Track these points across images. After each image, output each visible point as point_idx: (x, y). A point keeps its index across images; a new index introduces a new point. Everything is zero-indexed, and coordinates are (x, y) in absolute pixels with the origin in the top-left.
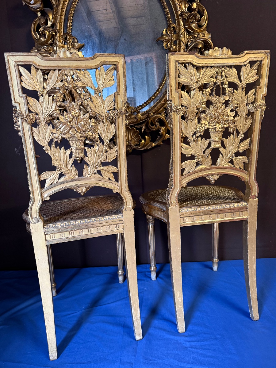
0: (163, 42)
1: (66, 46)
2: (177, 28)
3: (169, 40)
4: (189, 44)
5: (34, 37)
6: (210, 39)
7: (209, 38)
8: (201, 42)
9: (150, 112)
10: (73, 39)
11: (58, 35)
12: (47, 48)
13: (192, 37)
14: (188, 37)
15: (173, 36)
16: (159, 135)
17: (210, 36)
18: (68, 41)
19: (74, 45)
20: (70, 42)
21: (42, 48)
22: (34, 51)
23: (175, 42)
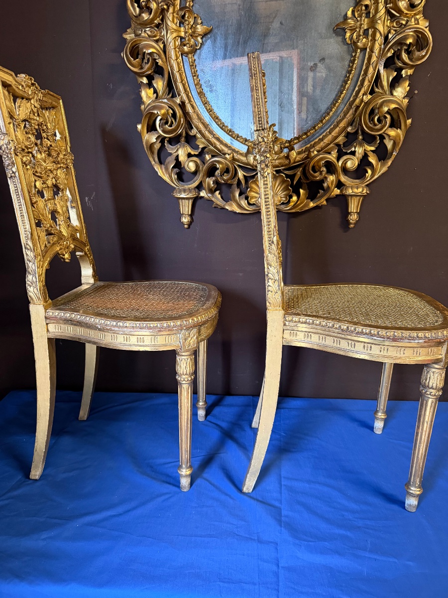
0: (346, 30)
1: (182, 29)
2: (373, 7)
3: (356, 28)
4: (390, 36)
5: (130, 12)
6: (428, 28)
7: (426, 27)
8: (411, 33)
9: (312, 150)
10: (195, 18)
11: (171, 10)
12: (151, 32)
13: (397, 25)
14: (389, 25)
15: (364, 20)
16: (323, 188)
17: (427, 24)
18: (186, 20)
19: (195, 28)
20: (189, 23)
21: (143, 30)
22: (129, 36)
23: (366, 31)
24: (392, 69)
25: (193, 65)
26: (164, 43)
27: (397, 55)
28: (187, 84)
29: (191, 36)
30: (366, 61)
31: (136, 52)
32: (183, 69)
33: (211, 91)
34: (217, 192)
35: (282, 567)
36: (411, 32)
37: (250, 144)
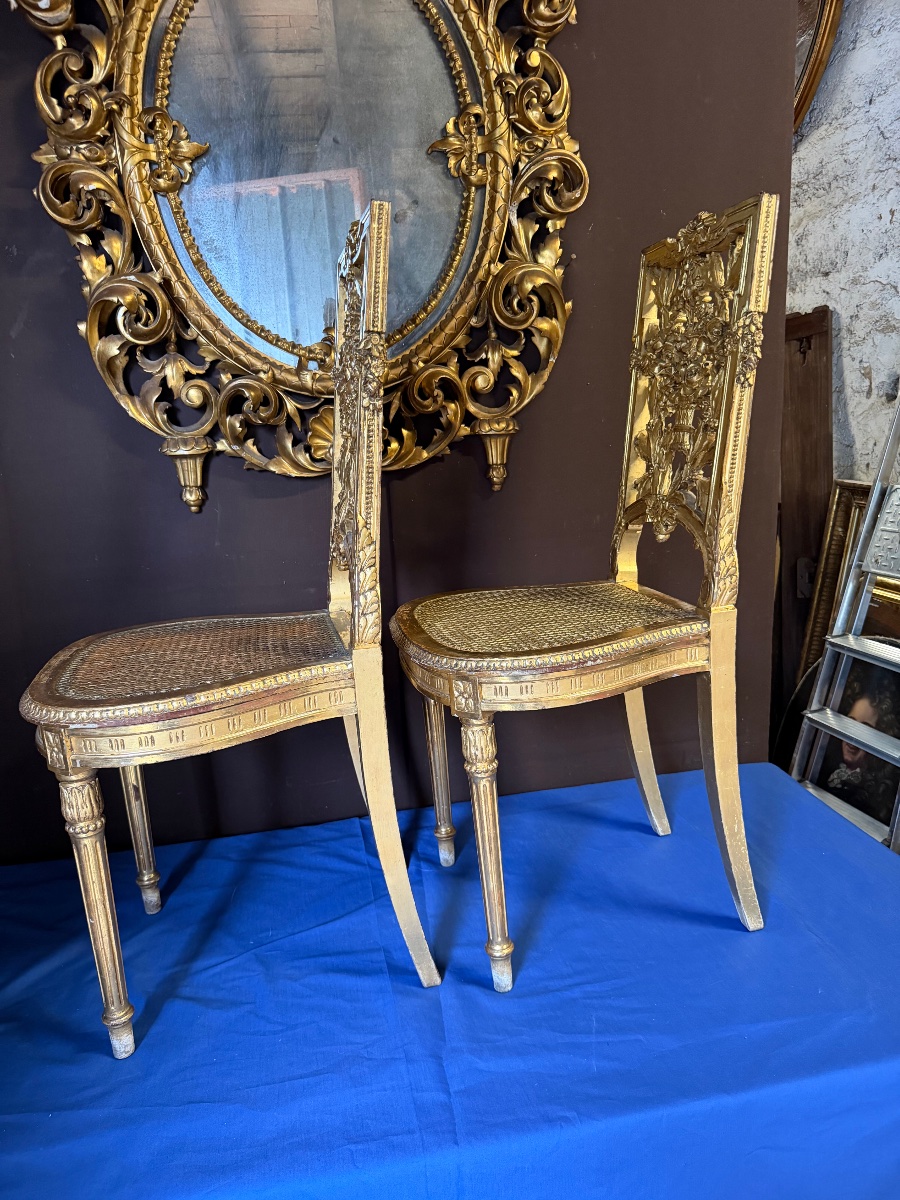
0: (449, 155)
1: (152, 147)
2: (487, 119)
3: (465, 151)
4: (521, 166)
5: (44, 114)
6: (578, 155)
7: (576, 153)
8: (554, 163)
9: (414, 360)
10: (174, 127)
11: (127, 112)
12: (90, 151)
13: (529, 147)
14: (516, 147)
15: (476, 139)
16: (440, 426)
17: (577, 148)
18: (157, 132)
19: (177, 146)
20: (164, 136)
21: (75, 148)
22: (46, 157)
23: (482, 157)
24: (531, 219)
25: (178, 213)
26: (117, 171)
27: (535, 196)
28: (170, 247)
29: (170, 159)
30: (487, 207)
31: (63, 187)
32: (159, 219)
33: (218, 259)
34: (250, 442)
35: (455, 1092)
36: (554, 160)
37: (302, 352)
